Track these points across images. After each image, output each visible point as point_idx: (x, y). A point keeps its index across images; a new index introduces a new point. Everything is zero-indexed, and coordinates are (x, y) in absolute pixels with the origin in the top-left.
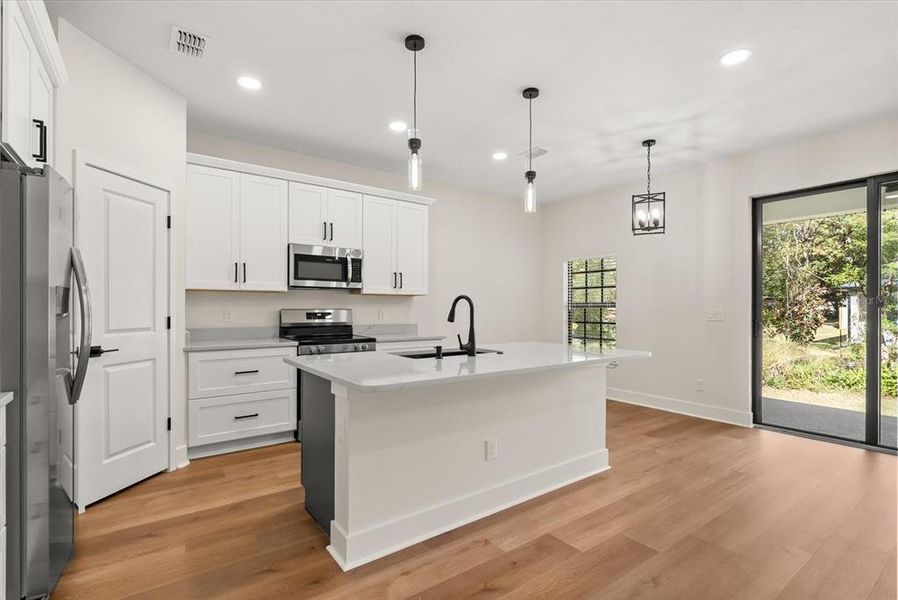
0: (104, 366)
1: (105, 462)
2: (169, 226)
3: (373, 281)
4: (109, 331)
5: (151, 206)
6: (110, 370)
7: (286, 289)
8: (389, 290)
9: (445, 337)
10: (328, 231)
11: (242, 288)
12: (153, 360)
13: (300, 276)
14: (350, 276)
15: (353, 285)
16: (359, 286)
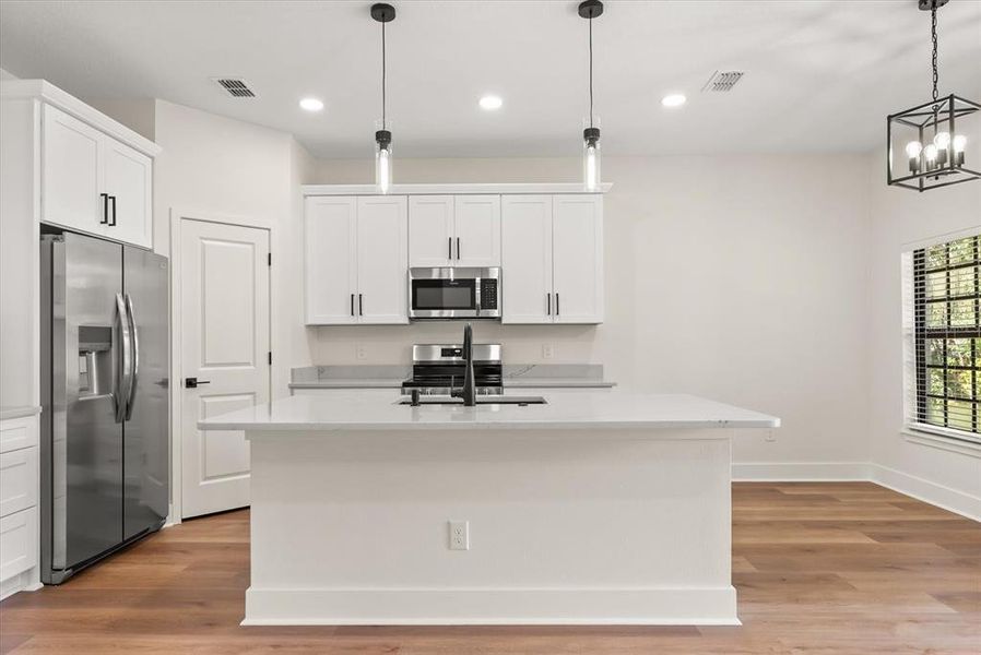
0: (202, 397)
1: (202, 483)
2: (270, 264)
3: (515, 306)
4: (206, 365)
5: (250, 247)
6: (207, 400)
7: (407, 321)
8: (541, 317)
9: (615, 384)
10: (454, 247)
11: (360, 322)
12: (253, 393)
13: (419, 305)
14: (478, 301)
15: (483, 313)
16: (495, 313)
